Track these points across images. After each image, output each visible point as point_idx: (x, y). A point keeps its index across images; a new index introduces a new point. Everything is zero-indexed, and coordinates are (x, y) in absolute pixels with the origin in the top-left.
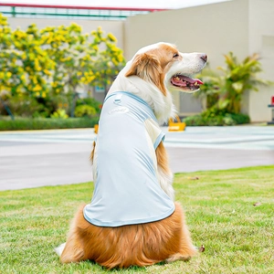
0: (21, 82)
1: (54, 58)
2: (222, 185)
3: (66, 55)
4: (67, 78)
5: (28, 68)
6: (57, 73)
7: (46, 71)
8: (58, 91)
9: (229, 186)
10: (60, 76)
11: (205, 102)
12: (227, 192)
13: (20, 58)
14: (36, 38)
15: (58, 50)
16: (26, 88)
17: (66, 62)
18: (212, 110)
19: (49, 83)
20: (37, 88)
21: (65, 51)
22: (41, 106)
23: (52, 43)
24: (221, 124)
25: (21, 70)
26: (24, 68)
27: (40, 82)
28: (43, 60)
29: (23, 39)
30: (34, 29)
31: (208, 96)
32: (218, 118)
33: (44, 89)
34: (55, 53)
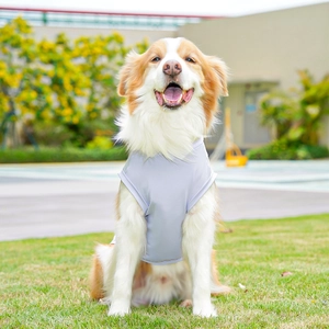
0: (47, 105)
1: (89, 74)
3: (102, 71)
4: (104, 100)
5: (57, 87)
6: (93, 93)
7: (78, 91)
8: (94, 115)
10: (97, 97)
11: (274, 130)
13: (45, 75)
14: (67, 50)
15: (94, 66)
16: (53, 111)
17: (105, 80)
18: (284, 140)
19: (82, 104)
20: (67, 112)
21: (103, 67)
22: (71, 134)
23: (89, 56)
24: (294, 158)
25: (46, 90)
26: (52, 87)
27: (70, 103)
28: (74, 77)
29: (51, 51)
30: (64, 38)
31: (278, 122)
32: (290, 151)
33: (75, 113)
34: (91, 69)
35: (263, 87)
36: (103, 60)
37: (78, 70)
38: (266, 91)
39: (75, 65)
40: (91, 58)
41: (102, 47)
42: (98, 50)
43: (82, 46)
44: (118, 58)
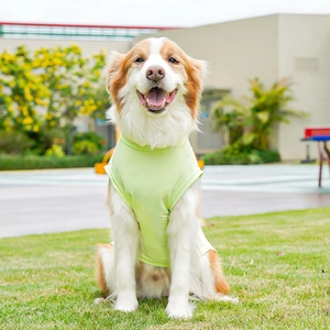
0: (9, 114)
1: (48, 84)
2: (241, 232)
3: (62, 80)
4: (63, 109)
5: (17, 98)
6: (52, 102)
7: (38, 101)
8: (53, 123)
9: (250, 233)
10: (56, 105)
11: (227, 137)
12: (247, 240)
13: (7, 85)
14: (27, 61)
15: (53, 75)
16: (15, 120)
17: (63, 89)
18: (236, 145)
19: (42, 113)
20: (28, 121)
21: (62, 76)
22: (32, 143)
23: (49, 66)
24: (247, 162)
25: (8, 99)
26: (13, 97)
27: (31, 113)
28: (34, 87)
29: (11, 62)
30: (25, 50)
31: (231, 129)
32: (243, 155)
33: (35, 122)
34: (50, 79)
35: (215, 95)
36: (62, 71)
37: (38, 80)
38: (219, 99)
39: (35, 75)
40: (50, 70)
41: (61, 58)
42: (57, 61)
43: (42, 57)
44: (76, 69)
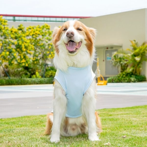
0: (14, 58)
1: (33, 44)
3: (41, 42)
4: (41, 55)
5: (18, 50)
6: (35, 52)
7: (28, 51)
8: (35, 62)
10: (37, 54)
15: (36, 39)
18: (124, 73)
20: (23, 61)
21: (40, 40)
23: (33, 35)
24: (129, 81)
26: (16, 49)
27: (25, 57)
29: (15, 32)
35: (114, 49)
38: (116, 50)
42: (37, 32)
44: (47, 36)
